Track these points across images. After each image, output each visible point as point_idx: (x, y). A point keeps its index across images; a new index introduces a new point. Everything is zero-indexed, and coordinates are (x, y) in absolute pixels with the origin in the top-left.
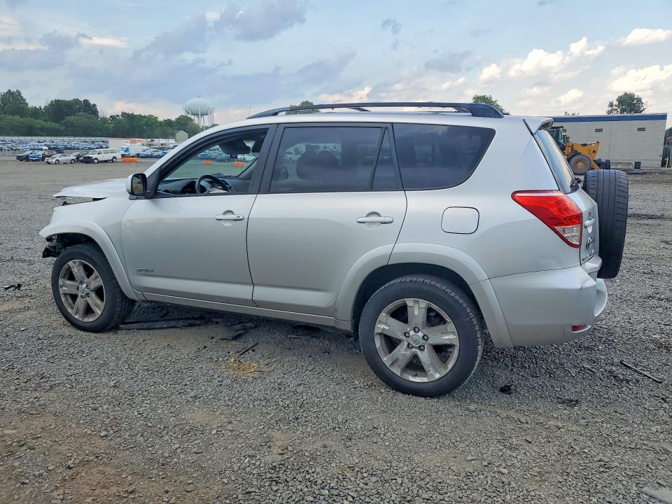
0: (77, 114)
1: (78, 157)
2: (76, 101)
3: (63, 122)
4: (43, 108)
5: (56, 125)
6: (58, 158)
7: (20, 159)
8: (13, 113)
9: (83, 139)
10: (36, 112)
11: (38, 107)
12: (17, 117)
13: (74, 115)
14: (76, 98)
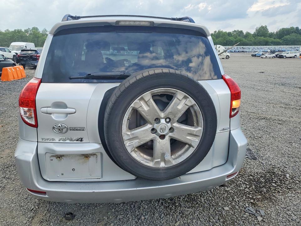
0: (290, 34)
1: (276, 56)
2: (292, 28)
3: (282, 38)
4: (275, 32)
5: (278, 40)
6: (267, 56)
7: (253, 56)
8: (261, 36)
9: (290, 46)
10: (271, 35)
11: (273, 32)
12: (262, 38)
13: (289, 35)
14: (292, 27)
